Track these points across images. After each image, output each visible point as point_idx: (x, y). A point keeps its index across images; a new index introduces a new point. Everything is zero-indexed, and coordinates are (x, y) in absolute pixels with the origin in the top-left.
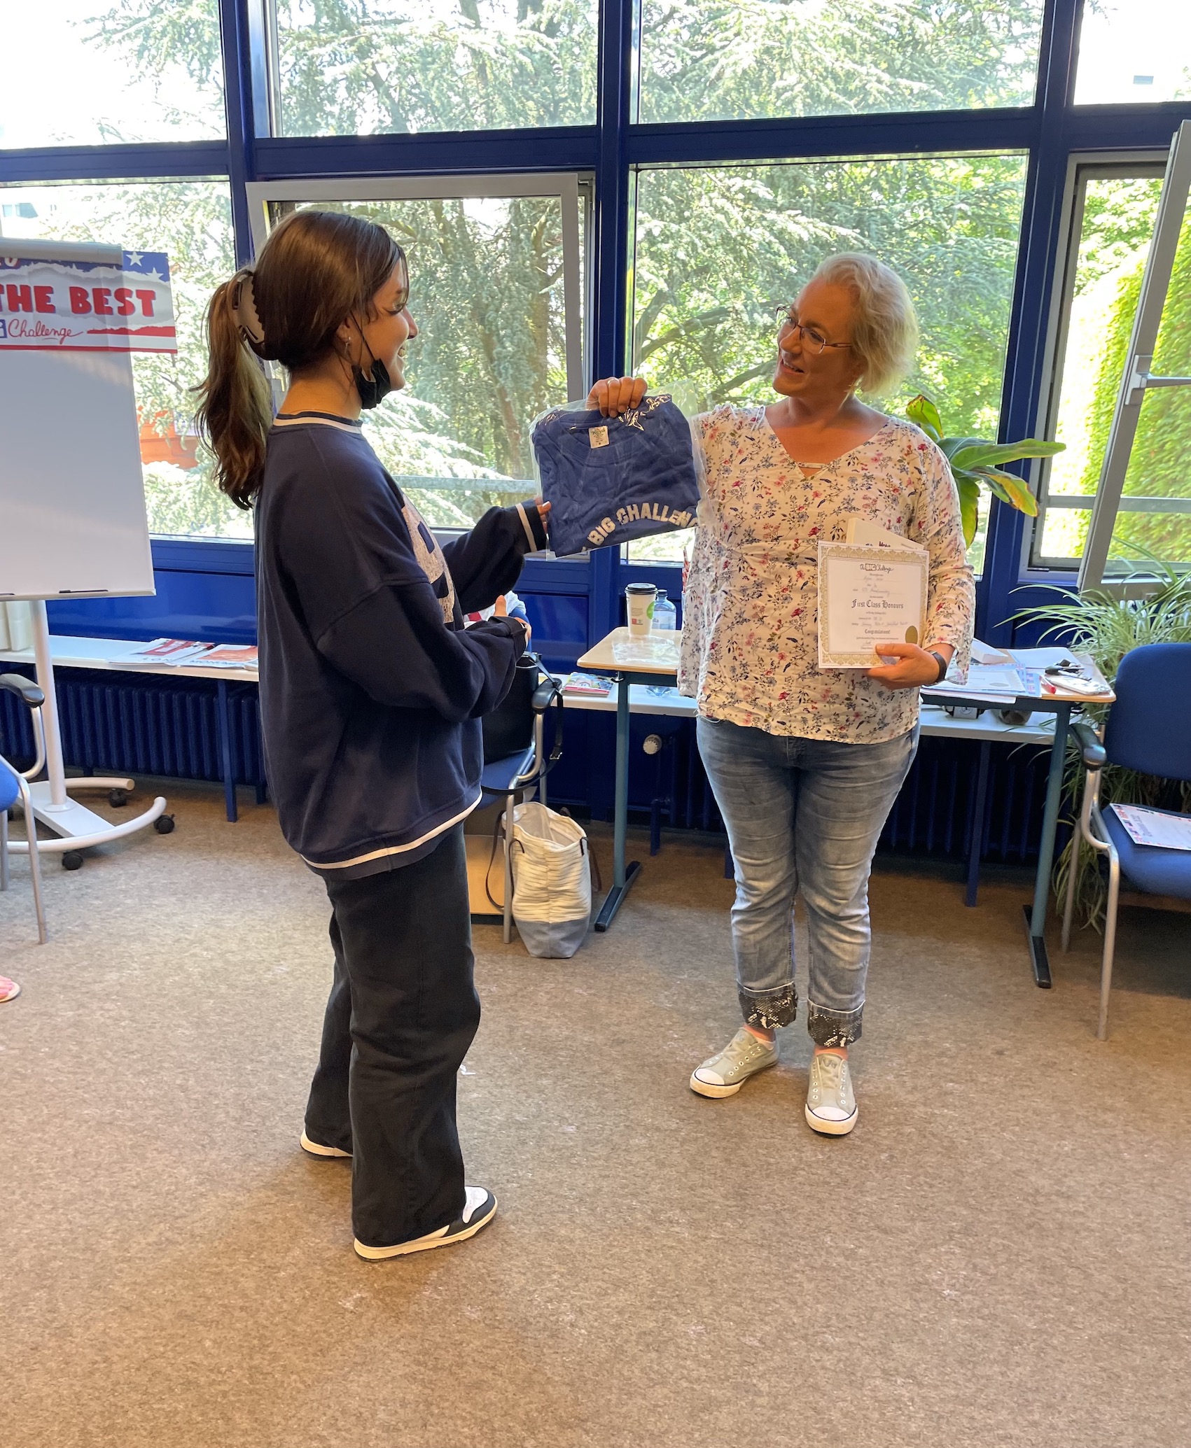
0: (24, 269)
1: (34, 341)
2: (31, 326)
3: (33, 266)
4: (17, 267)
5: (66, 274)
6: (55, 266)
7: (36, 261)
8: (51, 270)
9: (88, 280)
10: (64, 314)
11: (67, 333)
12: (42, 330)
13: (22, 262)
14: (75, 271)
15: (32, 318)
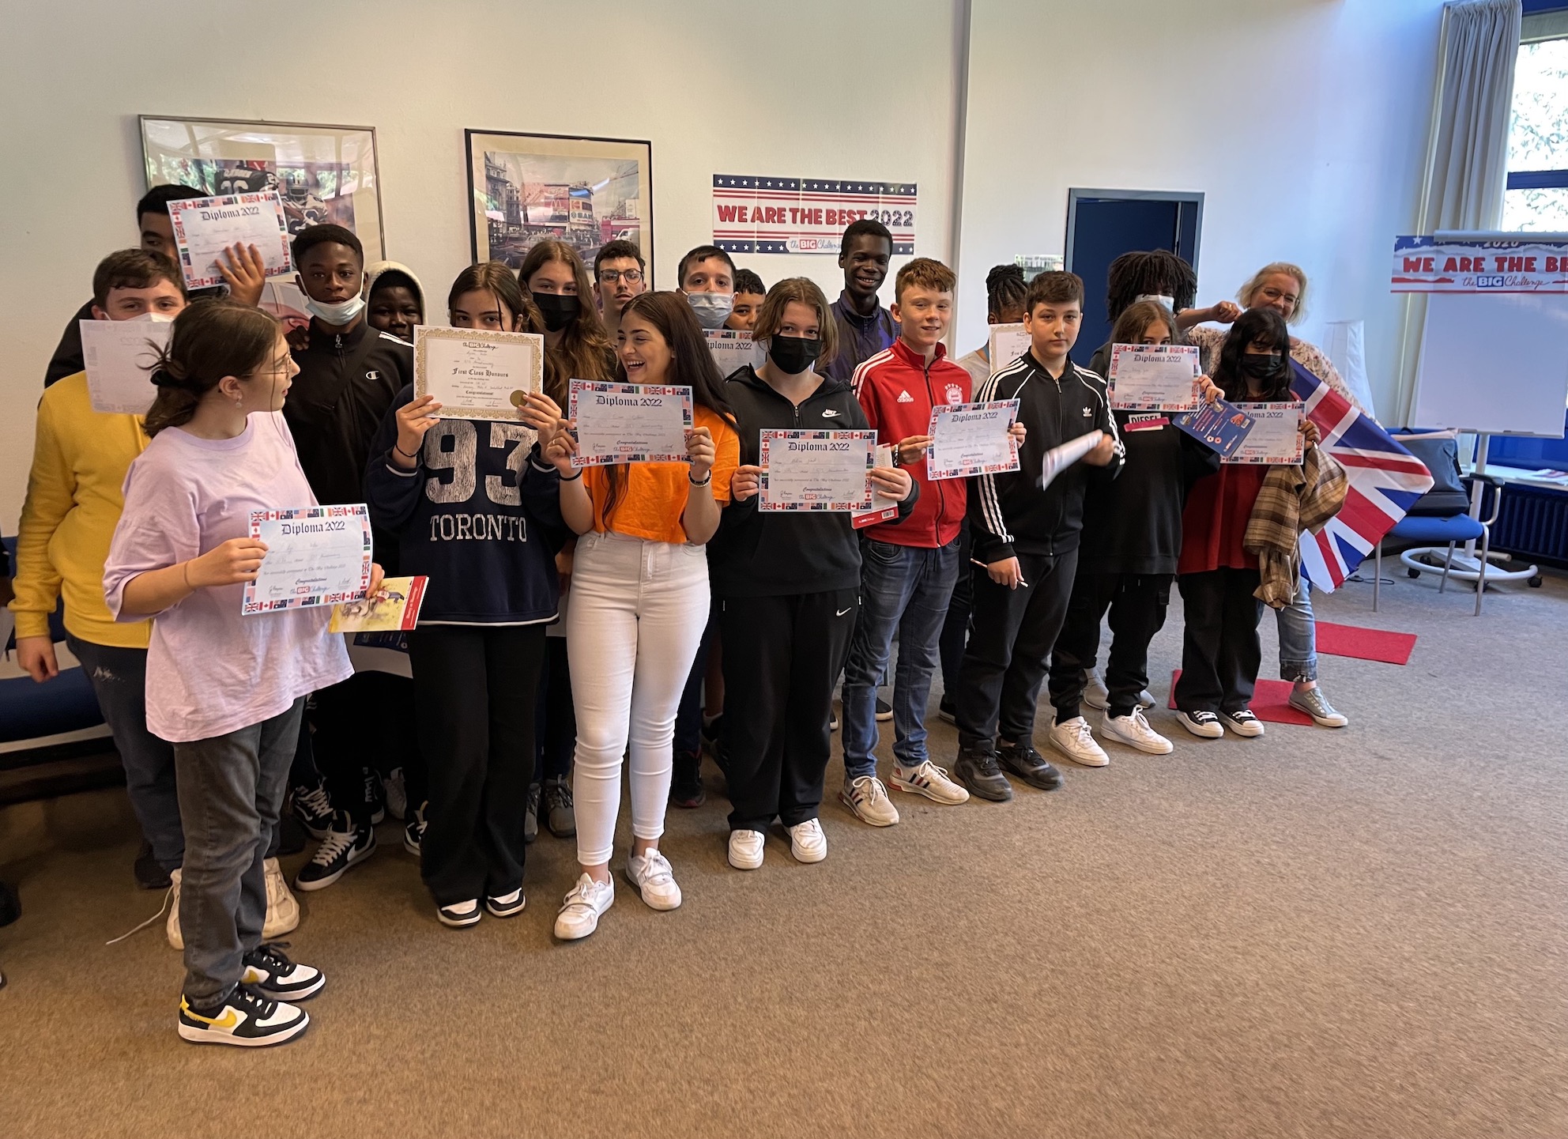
0: (1522, 248)
1: (1519, 288)
2: (1519, 279)
3: (1527, 246)
4: (1517, 247)
5: (1546, 250)
6: (1541, 246)
7: (1529, 243)
8: (1538, 248)
9: (1559, 253)
10: (1540, 272)
11: (1540, 283)
12: (1525, 282)
13: (1521, 244)
14: (1552, 247)
15: (1519, 276)
